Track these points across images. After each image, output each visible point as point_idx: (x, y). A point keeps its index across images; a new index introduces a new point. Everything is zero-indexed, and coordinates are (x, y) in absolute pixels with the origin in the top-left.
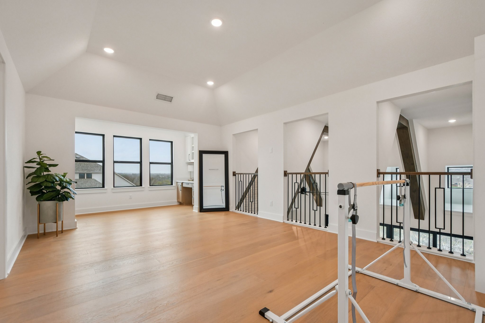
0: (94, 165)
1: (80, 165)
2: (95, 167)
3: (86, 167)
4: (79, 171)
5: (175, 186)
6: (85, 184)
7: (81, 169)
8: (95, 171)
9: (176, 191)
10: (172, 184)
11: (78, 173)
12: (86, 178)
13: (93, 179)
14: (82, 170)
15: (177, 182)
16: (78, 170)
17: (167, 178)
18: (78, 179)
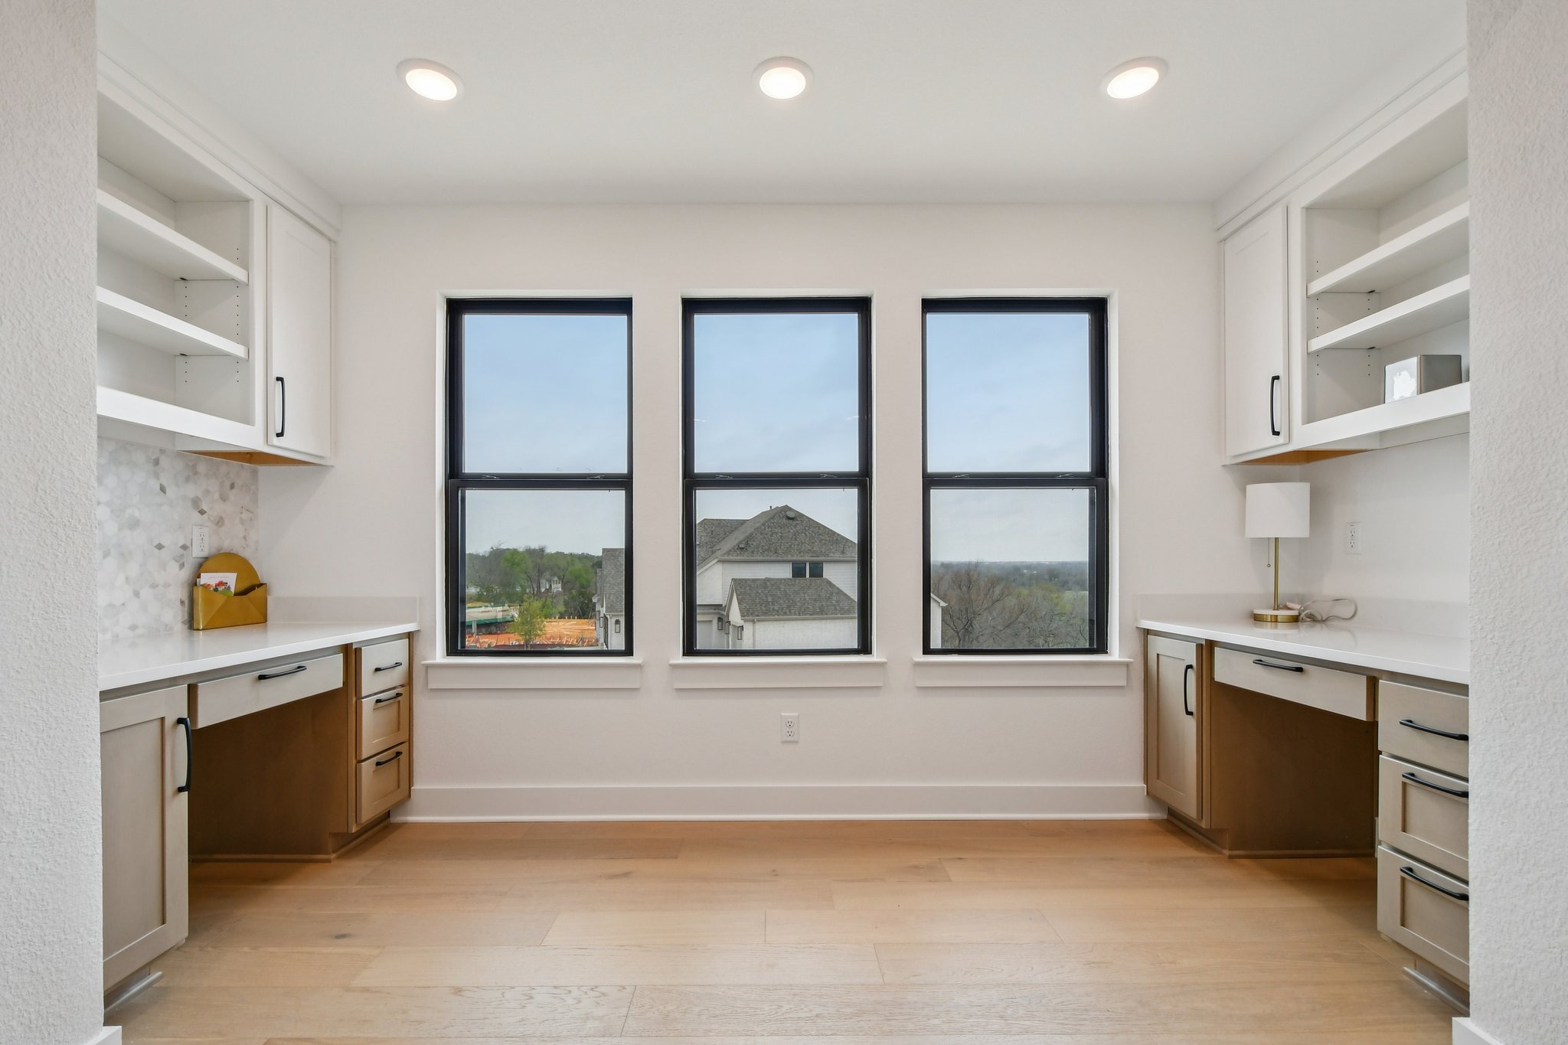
0: (828, 539)
1: (796, 540)
2: (832, 545)
3: (809, 545)
4: (792, 556)
5: (1127, 665)
6: (804, 593)
7: (797, 550)
8: (832, 555)
9: (1132, 704)
10: (1099, 645)
11: (789, 561)
12: (808, 576)
13: (826, 579)
14: (800, 553)
15: (1147, 632)
16: (790, 551)
17: (1046, 577)
18: (790, 579)
